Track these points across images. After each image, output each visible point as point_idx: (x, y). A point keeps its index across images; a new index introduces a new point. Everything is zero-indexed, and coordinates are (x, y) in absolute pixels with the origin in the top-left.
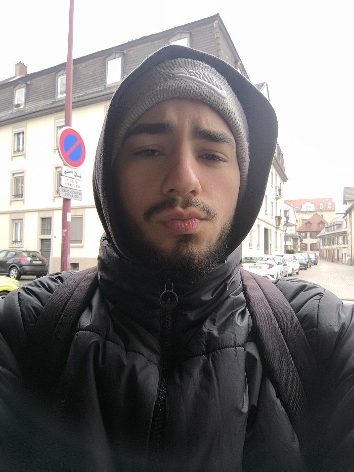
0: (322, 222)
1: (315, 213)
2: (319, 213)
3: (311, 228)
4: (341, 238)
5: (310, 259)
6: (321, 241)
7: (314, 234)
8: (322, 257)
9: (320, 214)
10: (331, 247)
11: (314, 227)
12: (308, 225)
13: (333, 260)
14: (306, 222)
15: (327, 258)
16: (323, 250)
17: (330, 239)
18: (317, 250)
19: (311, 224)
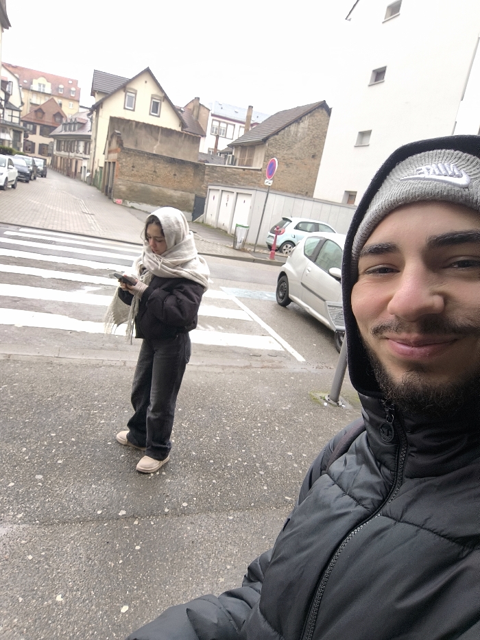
0: (59, 115)
1: (51, 97)
2: (56, 99)
3: (43, 119)
4: (82, 144)
5: (35, 166)
6: (55, 142)
7: (46, 130)
8: (54, 166)
9: (58, 101)
10: (67, 154)
11: (48, 120)
12: (40, 114)
13: (68, 172)
14: (36, 108)
15: (61, 169)
16: (57, 157)
17: (68, 142)
18: (49, 155)
19: (44, 113)
